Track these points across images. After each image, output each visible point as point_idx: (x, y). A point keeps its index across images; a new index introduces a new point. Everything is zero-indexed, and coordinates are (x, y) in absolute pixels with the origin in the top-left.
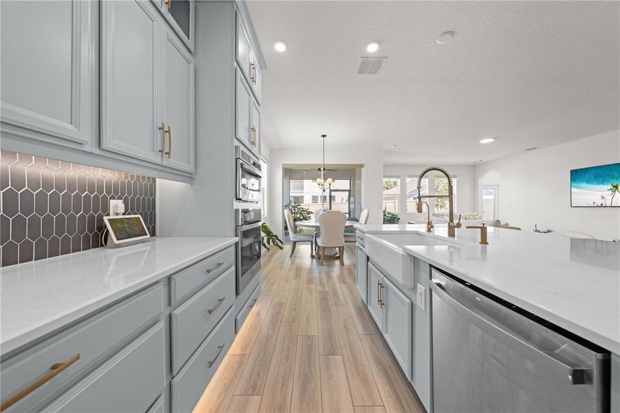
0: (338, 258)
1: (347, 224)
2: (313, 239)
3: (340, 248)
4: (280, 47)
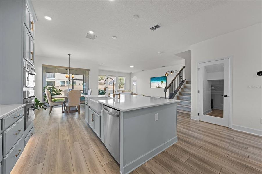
0: (77, 111)
1: (81, 96)
2: (63, 104)
3: (78, 106)
4: (48, 18)
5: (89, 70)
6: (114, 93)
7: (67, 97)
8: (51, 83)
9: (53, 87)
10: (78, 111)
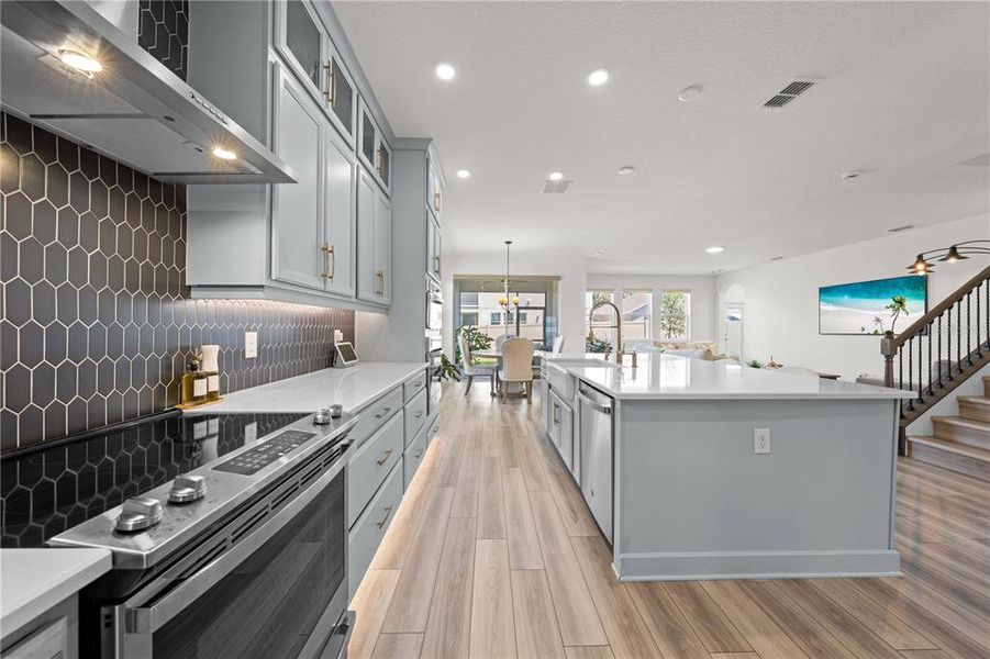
0: (525, 396)
2: (493, 373)
3: (527, 384)
4: (464, 174)
5: (559, 278)
6: (619, 349)
7: (501, 354)
8: (470, 319)
9: (474, 329)
10: (528, 396)
